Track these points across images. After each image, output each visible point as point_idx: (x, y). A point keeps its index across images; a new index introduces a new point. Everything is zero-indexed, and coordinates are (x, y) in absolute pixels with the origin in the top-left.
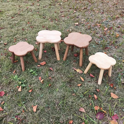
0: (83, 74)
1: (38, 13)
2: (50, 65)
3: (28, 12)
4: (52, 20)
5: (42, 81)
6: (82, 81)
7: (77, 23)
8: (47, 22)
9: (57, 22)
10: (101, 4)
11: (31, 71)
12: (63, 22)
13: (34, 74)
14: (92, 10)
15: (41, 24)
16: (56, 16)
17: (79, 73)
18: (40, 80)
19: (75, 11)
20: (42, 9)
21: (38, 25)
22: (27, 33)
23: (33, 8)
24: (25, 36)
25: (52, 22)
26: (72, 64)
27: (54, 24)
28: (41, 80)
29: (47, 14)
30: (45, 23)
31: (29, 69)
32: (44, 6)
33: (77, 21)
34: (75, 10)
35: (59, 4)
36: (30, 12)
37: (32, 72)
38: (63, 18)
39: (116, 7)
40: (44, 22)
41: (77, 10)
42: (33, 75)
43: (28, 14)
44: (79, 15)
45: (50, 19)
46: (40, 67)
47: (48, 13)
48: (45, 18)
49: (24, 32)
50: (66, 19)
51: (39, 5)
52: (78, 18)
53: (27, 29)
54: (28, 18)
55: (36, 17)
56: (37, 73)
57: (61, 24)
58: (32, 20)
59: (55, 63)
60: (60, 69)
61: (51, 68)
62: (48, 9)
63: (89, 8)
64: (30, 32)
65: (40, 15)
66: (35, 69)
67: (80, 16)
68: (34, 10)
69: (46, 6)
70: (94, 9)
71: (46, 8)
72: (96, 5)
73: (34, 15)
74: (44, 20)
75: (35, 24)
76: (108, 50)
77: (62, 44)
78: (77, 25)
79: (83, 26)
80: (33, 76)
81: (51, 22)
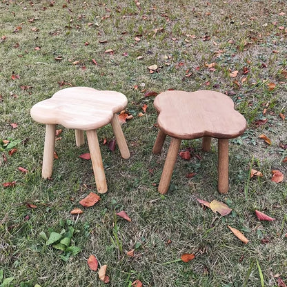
0: (234, 215)
1: (38, 48)
2: (114, 202)
3: (6, 50)
4: (82, 65)
5: (102, 273)
6: (242, 244)
7: (155, 67)
8: (71, 71)
9: (97, 68)
10: (194, 20)
11: (54, 237)
12: (114, 67)
13: (66, 247)
14: (178, 33)
15: (54, 78)
16: (91, 54)
17: (219, 214)
18: (93, 267)
19: (137, 39)
20: (47, 40)
21: (44, 82)
22: (14, 107)
23: (21, 37)
24: (10, 115)
25: (83, 68)
26: (187, 187)
27: (92, 74)
28: (99, 267)
29: (65, 51)
30: (64, 72)
31: (42, 234)
32: (52, 31)
33: (153, 62)
34: (137, 36)
35: (89, 24)
36: (14, 50)
37: (57, 242)
38: (112, 57)
39: (232, 23)
40: (61, 71)
41: (141, 36)
42: (65, 253)
43: (9, 54)
44: (151, 47)
45: (75, 63)
46: (80, 214)
47: (67, 47)
48: (60, 61)
49: (5, 104)
50: (120, 58)
51: (38, 30)
52: (151, 53)
53: (11, 93)
54: (10, 64)
55: (34, 59)
56: (76, 244)
57: (109, 71)
58: (24, 67)
59: (128, 190)
60: (152, 210)
61: (121, 213)
62: (64, 38)
63: (169, 30)
64: (22, 103)
65: (44, 55)
66: (66, 225)
67: (155, 50)
68: (25, 43)
69: (55, 32)
70: (183, 31)
71: (58, 37)
72: (183, 21)
73: (27, 56)
74: (59, 65)
75: (33, 78)
76: (267, 128)
77: (130, 127)
78: (156, 71)
79: (171, 71)
80: (66, 259)
81: (80, 69)
